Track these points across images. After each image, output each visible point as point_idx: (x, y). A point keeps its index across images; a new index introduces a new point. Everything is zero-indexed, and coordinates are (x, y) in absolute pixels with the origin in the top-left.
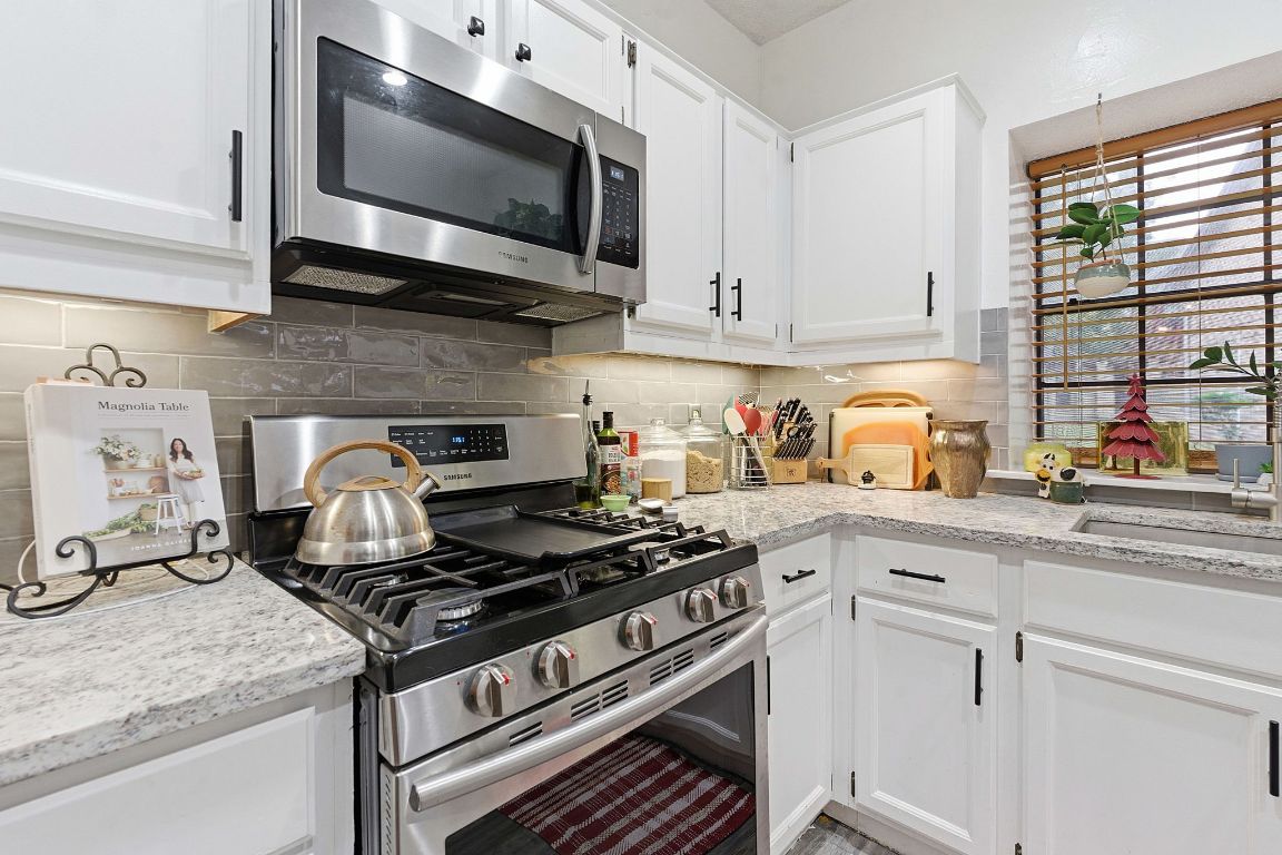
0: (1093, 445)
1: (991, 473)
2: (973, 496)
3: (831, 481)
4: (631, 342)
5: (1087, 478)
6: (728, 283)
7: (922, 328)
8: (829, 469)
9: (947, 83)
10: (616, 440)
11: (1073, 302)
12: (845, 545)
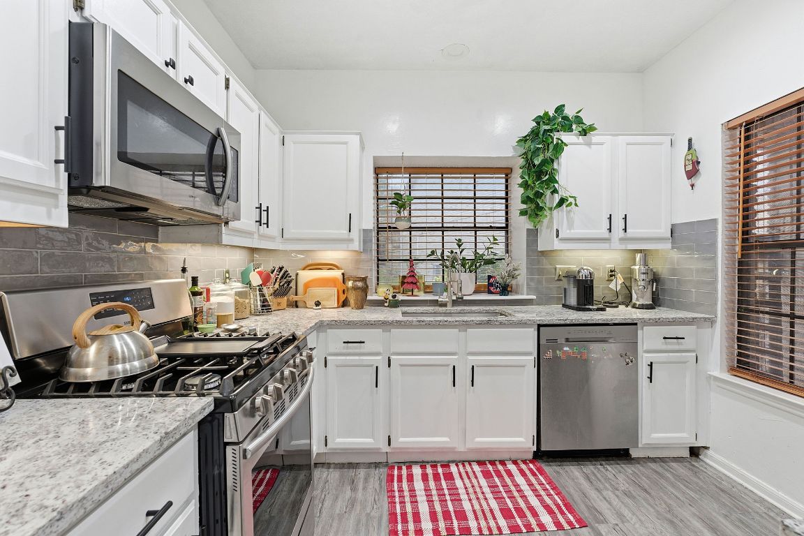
0: (398, 284)
1: (369, 298)
2: (362, 308)
3: (297, 307)
4: (226, 239)
5: (400, 297)
6: (264, 208)
7: (346, 237)
8: (296, 301)
9: (357, 134)
10: (200, 294)
11: (390, 227)
12: (322, 335)
